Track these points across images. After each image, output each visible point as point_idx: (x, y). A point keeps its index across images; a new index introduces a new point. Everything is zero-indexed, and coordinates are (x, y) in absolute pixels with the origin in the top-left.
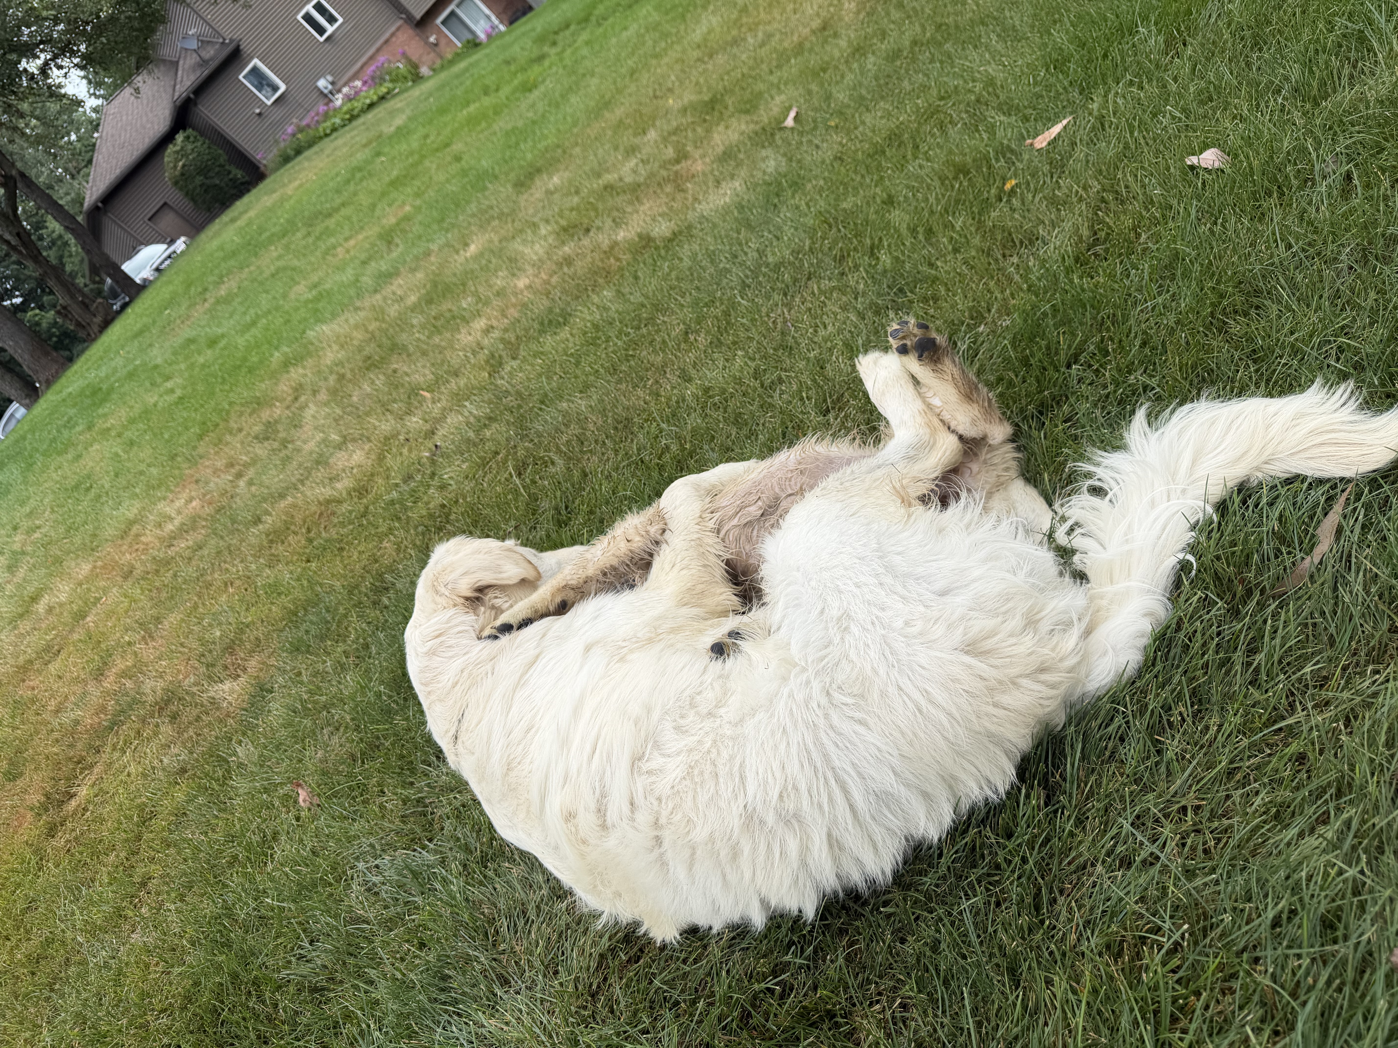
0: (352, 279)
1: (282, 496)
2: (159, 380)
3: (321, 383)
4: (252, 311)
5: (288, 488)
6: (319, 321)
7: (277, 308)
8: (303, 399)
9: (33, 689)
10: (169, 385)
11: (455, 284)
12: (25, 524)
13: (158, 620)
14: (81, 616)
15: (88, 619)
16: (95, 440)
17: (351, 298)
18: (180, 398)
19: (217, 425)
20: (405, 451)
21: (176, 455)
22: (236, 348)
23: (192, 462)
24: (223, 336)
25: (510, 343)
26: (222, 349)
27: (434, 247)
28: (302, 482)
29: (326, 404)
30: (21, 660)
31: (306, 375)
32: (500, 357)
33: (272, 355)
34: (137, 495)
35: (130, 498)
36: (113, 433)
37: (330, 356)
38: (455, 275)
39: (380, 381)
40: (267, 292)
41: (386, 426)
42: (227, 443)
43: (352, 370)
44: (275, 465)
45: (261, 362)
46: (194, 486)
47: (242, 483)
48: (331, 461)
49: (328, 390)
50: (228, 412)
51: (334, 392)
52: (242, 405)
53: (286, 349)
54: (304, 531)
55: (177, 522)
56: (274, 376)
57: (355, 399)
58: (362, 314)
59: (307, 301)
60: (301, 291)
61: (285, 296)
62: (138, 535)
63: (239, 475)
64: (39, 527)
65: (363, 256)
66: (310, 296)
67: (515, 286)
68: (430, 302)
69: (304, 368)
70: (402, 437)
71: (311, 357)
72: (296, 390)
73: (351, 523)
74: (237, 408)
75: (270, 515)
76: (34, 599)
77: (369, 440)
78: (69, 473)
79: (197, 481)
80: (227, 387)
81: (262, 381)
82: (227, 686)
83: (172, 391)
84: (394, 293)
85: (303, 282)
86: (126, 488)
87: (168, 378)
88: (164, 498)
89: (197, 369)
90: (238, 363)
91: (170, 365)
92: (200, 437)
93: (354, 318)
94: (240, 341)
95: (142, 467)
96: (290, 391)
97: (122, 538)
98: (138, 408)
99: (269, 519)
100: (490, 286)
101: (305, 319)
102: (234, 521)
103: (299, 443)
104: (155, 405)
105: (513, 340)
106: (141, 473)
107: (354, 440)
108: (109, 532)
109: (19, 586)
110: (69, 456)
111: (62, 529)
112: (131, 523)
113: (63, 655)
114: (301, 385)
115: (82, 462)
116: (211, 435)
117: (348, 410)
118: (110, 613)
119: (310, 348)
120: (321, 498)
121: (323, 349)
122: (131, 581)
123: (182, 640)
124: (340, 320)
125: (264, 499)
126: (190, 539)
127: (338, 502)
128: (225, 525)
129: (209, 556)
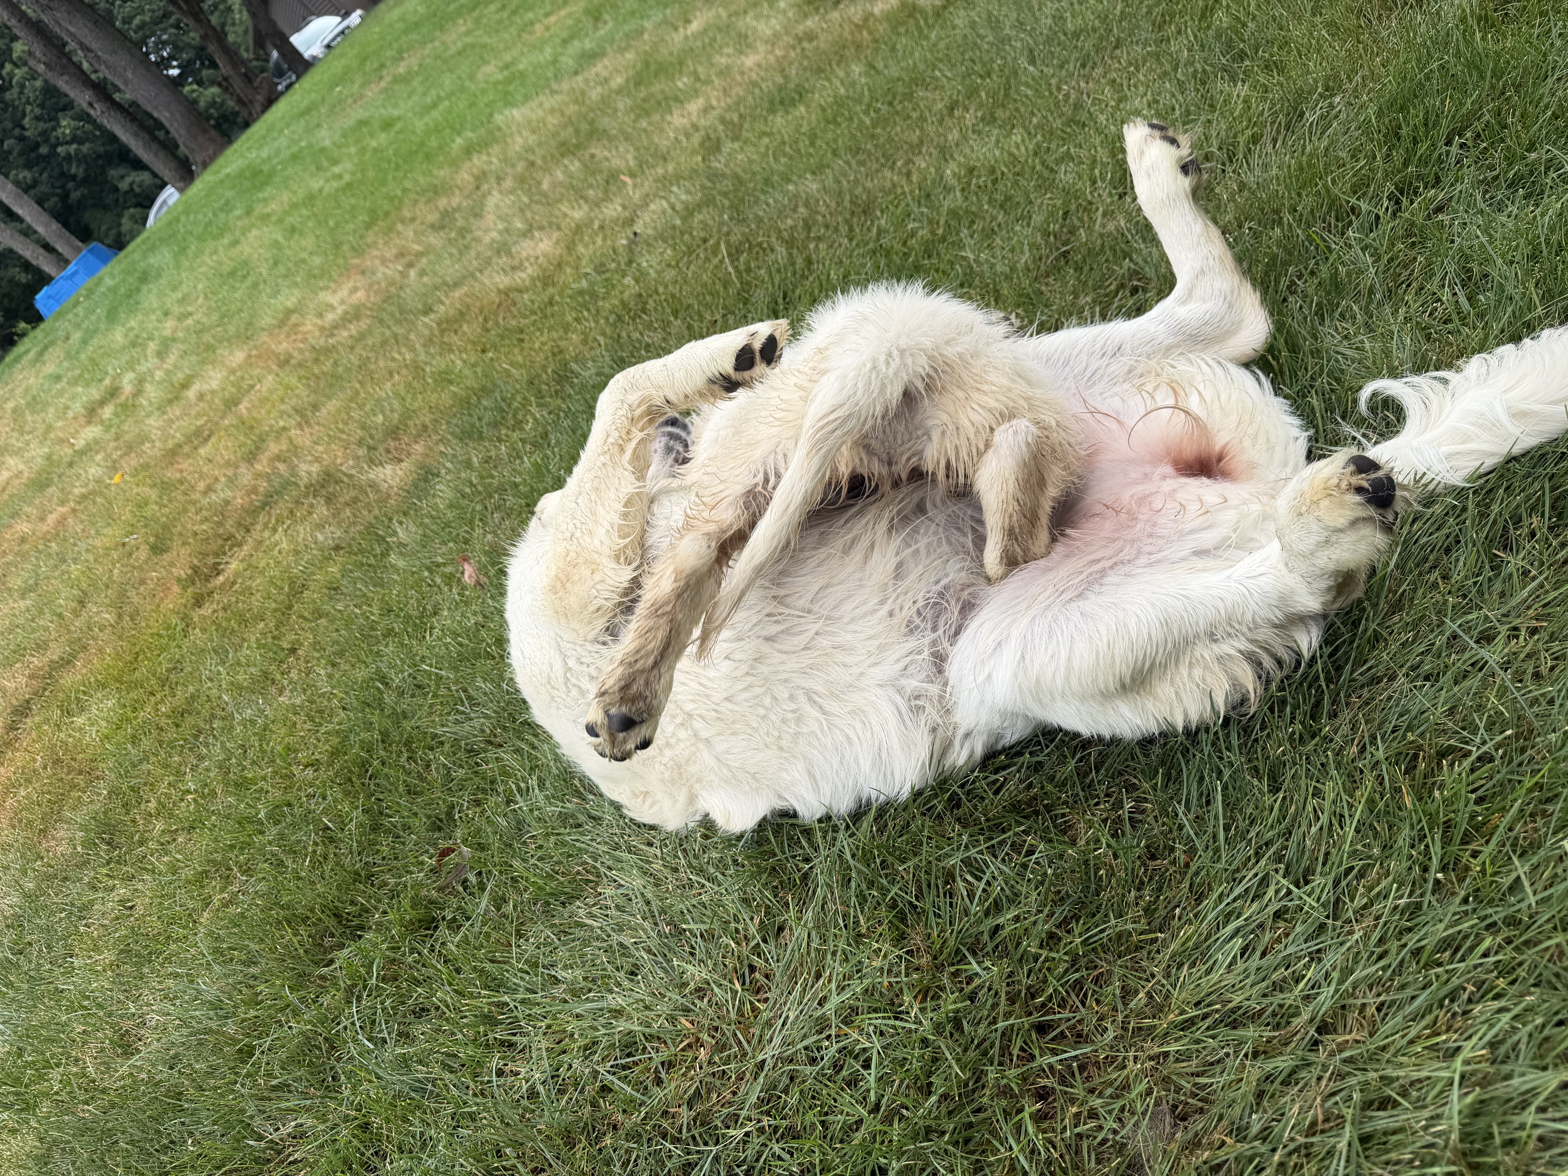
0: (549, 58)
1: (457, 285)
2: (325, 164)
3: (509, 170)
4: (434, 92)
5: (464, 277)
6: (510, 103)
7: (463, 89)
8: (485, 187)
9: (182, 471)
10: (337, 170)
11: (671, 63)
12: (177, 310)
13: (315, 407)
14: (232, 403)
15: (241, 406)
16: (253, 225)
17: (548, 79)
18: (349, 185)
19: (387, 214)
20: (599, 241)
21: (341, 243)
22: (413, 132)
23: (358, 251)
24: (399, 118)
25: (731, 122)
26: (398, 133)
27: (648, 25)
28: (481, 271)
29: (512, 192)
30: (170, 444)
31: (491, 163)
32: (718, 140)
33: (453, 141)
34: (296, 284)
35: (289, 287)
36: (274, 218)
37: (517, 143)
38: (671, 54)
39: (575, 166)
40: (451, 71)
41: (578, 215)
42: (399, 233)
43: (544, 158)
44: (451, 255)
45: (440, 147)
46: (359, 277)
47: (413, 273)
48: (514, 250)
49: (514, 178)
50: (401, 201)
51: (521, 180)
52: (417, 193)
53: (470, 134)
54: (481, 319)
55: (339, 311)
56: (455, 164)
57: (545, 186)
58: (558, 98)
59: (497, 83)
60: (491, 71)
61: (472, 77)
62: (296, 325)
63: (410, 265)
64: (191, 314)
65: (564, 34)
66: (500, 77)
67: (743, 63)
68: (638, 84)
69: (489, 155)
70: (596, 225)
71: (497, 142)
72: (477, 178)
73: (534, 313)
74: (413, 196)
75: (443, 303)
76: (185, 385)
77: (559, 228)
78: (225, 259)
79: (363, 273)
80: (401, 174)
81: (441, 167)
82: (388, 470)
83: (339, 177)
84: (597, 75)
85: (493, 62)
86: (285, 276)
87: (335, 162)
88: (327, 288)
89: (368, 156)
90: (414, 148)
91: (339, 147)
92: (368, 226)
93: (550, 102)
94: (419, 125)
95: (304, 255)
96: (471, 179)
97: (279, 327)
98: (301, 193)
99: (442, 308)
100: (712, 65)
101: (493, 102)
102: (402, 311)
103: (479, 233)
104: (320, 191)
105: (736, 119)
106: (303, 261)
107: (541, 228)
108: (267, 320)
109: (168, 372)
110: (226, 241)
111: (215, 317)
112: (289, 312)
113: (213, 439)
114: (484, 173)
115: (239, 248)
116: (381, 223)
117: (536, 198)
118: (264, 400)
119: (497, 133)
120: (501, 287)
121: (512, 134)
122: (287, 369)
123: (341, 426)
124: (533, 104)
125: (436, 288)
126: (354, 329)
127: (520, 291)
128: (392, 315)
129: (374, 345)
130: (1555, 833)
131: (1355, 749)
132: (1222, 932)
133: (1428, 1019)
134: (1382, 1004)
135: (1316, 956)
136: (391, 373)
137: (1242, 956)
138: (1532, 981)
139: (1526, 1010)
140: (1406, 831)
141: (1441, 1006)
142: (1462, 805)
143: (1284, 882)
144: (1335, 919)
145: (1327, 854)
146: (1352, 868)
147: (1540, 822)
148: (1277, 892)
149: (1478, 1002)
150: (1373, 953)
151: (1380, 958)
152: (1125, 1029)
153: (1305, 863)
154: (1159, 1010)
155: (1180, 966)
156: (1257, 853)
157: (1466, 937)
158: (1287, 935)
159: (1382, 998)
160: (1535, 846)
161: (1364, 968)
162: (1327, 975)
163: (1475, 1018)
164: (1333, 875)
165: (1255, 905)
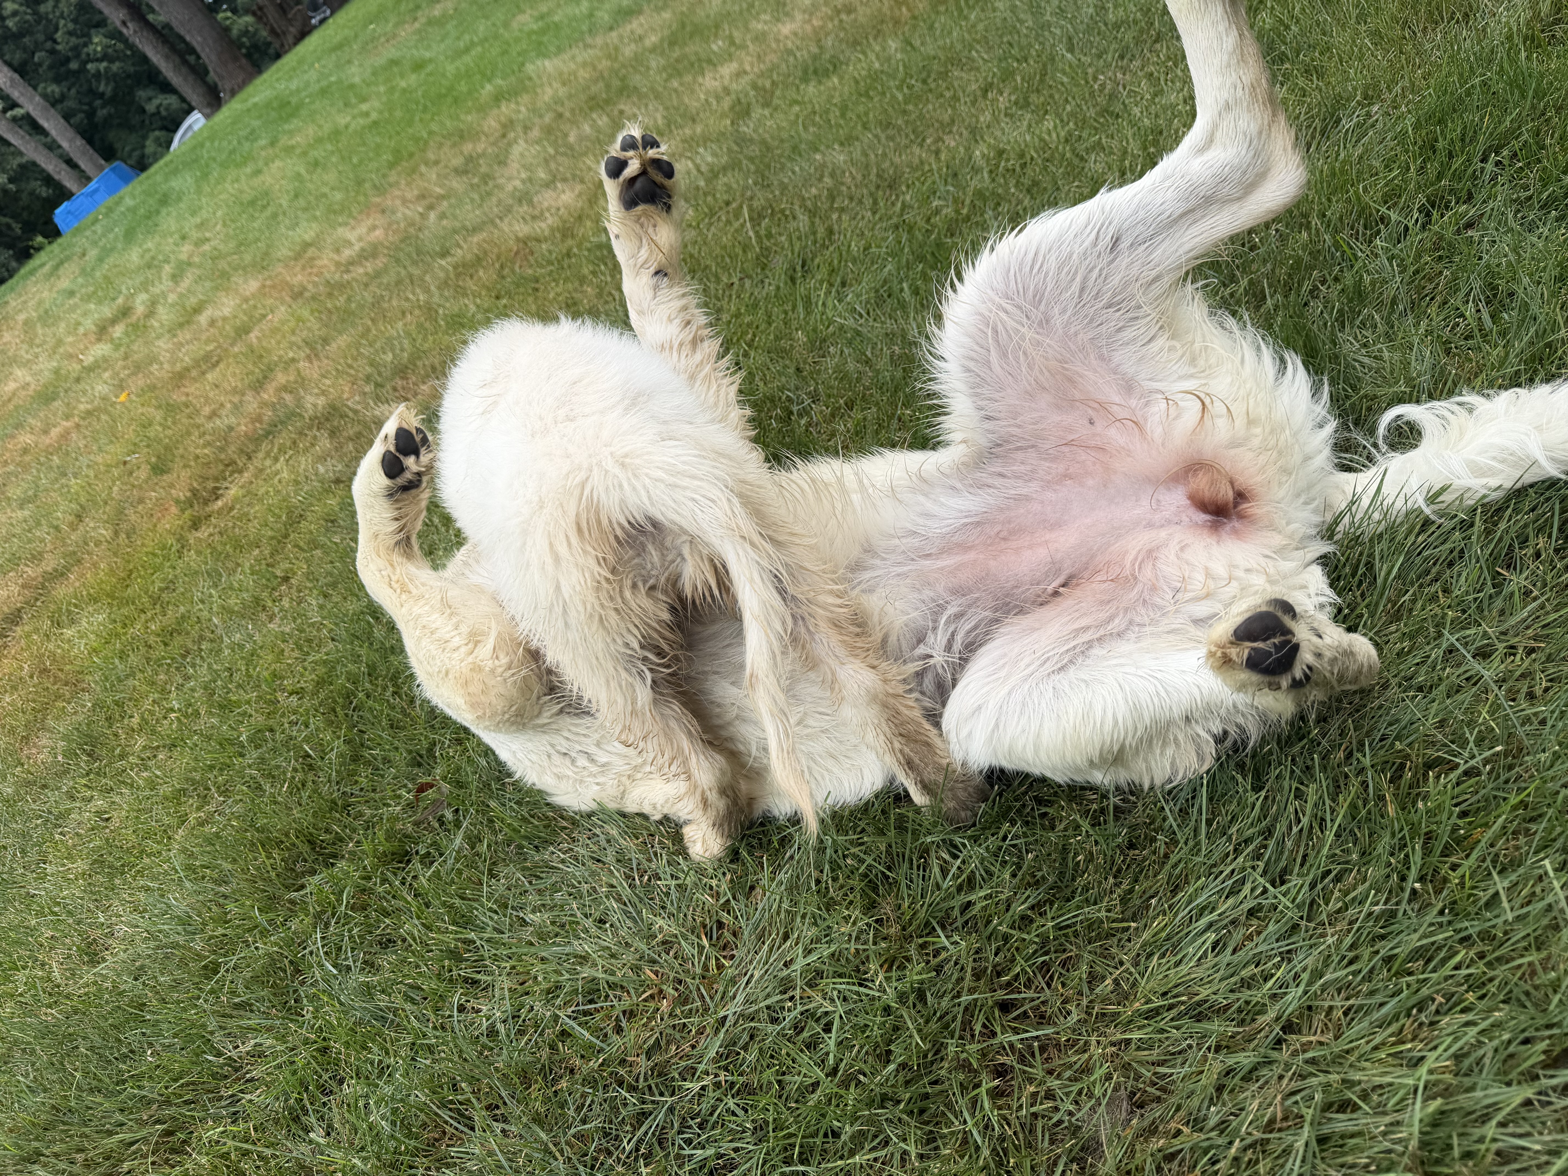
0: (585, 11)
1: (475, 230)
2: (353, 101)
3: (537, 120)
4: (467, 37)
5: (484, 223)
6: (542, 54)
7: (496, 37)
8: (512, 135)
9: (187, 395)
10: (364, 107)
11: (707, 26)
12: (195, 235)
13: (326, 341)
14: (243, 331)
15: (252, 335)
16: (276, 156)
17: (582, 33)
18: (375, 123)
19: (411, 155)
21: (364, 181)
22: (444, 75)
23: (380, 190)
24: (431, 60)
25: (763, 88)
26: (428, 75)
28: (501, 218)
29: (538, 142)
31: (519, 112)
32: (749, 105)
33: (483, 87)
34: (315, 218)
35: (308, 221)
36: (298, 151)
37: (547, 94)
38: (708, 16)
39: (603, 121)
40: (487, 17)
42: (422, 175)
43: (572, 111)
44: (472, 200)
45: (470, 93)
46: (379, 216)
47: (432, 216)
48: (535, 199)
49: (541, 128)
50: (426, 143)
51: (548, 131)
52: (444, 137)
53: (500, 82)
54: (497, 266)
55: (357, 248)
56: (482, 110)
57: (572, 139)
58: (591, 52)
59: (532, 32)
60: (526, 20)
61: (506, 25)
62: (312, 259)
63: (431, 207)
64: (208, 240)
66: (535, 27)
67: (779, 31)
68: (672, 43)
69: (517, 103)
71: (527, 92)
72: (504, 126)
73: (551, 263)
74: (438, 139)
75: (461, 248)
76: (197, 310)
77: (582, 181)
78: (246, 188)
79: (383, 212)
80: (428, 116)
81: (468, 112)
83: (367, 114)
84: (632, 32)
85: (529, 11)
86: (305, 210)
87: (364, 100)
88: (346, 224)
89: (397, 95)
90: (443, 91)
91: (368, 85)
92: (391, 165)
93: (583, 55)
94: (450, 69)
95: (325, 190)
96: (498, 127)
97: (296, 259)
98: (327, 128)
99: (460, 252)
100: (748, 30)
101: (526, 51)
102: (419, 252)
103: (501, 181)
104: (347, 127)
105: (768, 86)
106: (325, 195)
107: (564, 180)
108: (283, 251)
109: (181, 296)
110: (248, 170)
111: (232, 244)
112: (306, 245)
113: (222, 366)
114: (511, 122)
115: (261, 178)
116: (405, 164)
117: (562, 150)
118: (275, 331)
119: (527, 83)
120: (521, 235)
121: (542, 85)
122: (300, 301)
123: (350, 361)
124: (566, 56)
125: (455, 231)
126: (370, 266)
127: (538, 241)
128: (409, 255)
129: (389, 284)
130: (1536, 852)
131: (1341, 755)
132: (1194, 925)
133: (1394, 1027)
134: (1349, 1009)
135: (1287, 956)
136: (403, 313)
137: (1213, 950)
138: (1501, 997)
139: (1493, 1026)
140: (1387, 839)
141: (1409, 1015)
142: (1445, 816)
143: (1261, 880)
144: (1309, 920)
145: (1305, 856)
146: (1329, 872)
147: (1522, 840)
148: (1253, 890)
149: (1446, 1013)
150: (1344, 957)
151: (1351, 963)
152: (1089, 1014)
153: (1283, 864)
154: (1124, 997)
155: (1150, 955)
156: (1235, 850)
157: (1439, 948)
158: (1259, 933)
159: (1351, 1002)
160: (1515, 863)
161: (1335, 970)
162: (1296, 976)
163: (1441, 1030)
164: (1311, 876)
165: (1231, 901)
